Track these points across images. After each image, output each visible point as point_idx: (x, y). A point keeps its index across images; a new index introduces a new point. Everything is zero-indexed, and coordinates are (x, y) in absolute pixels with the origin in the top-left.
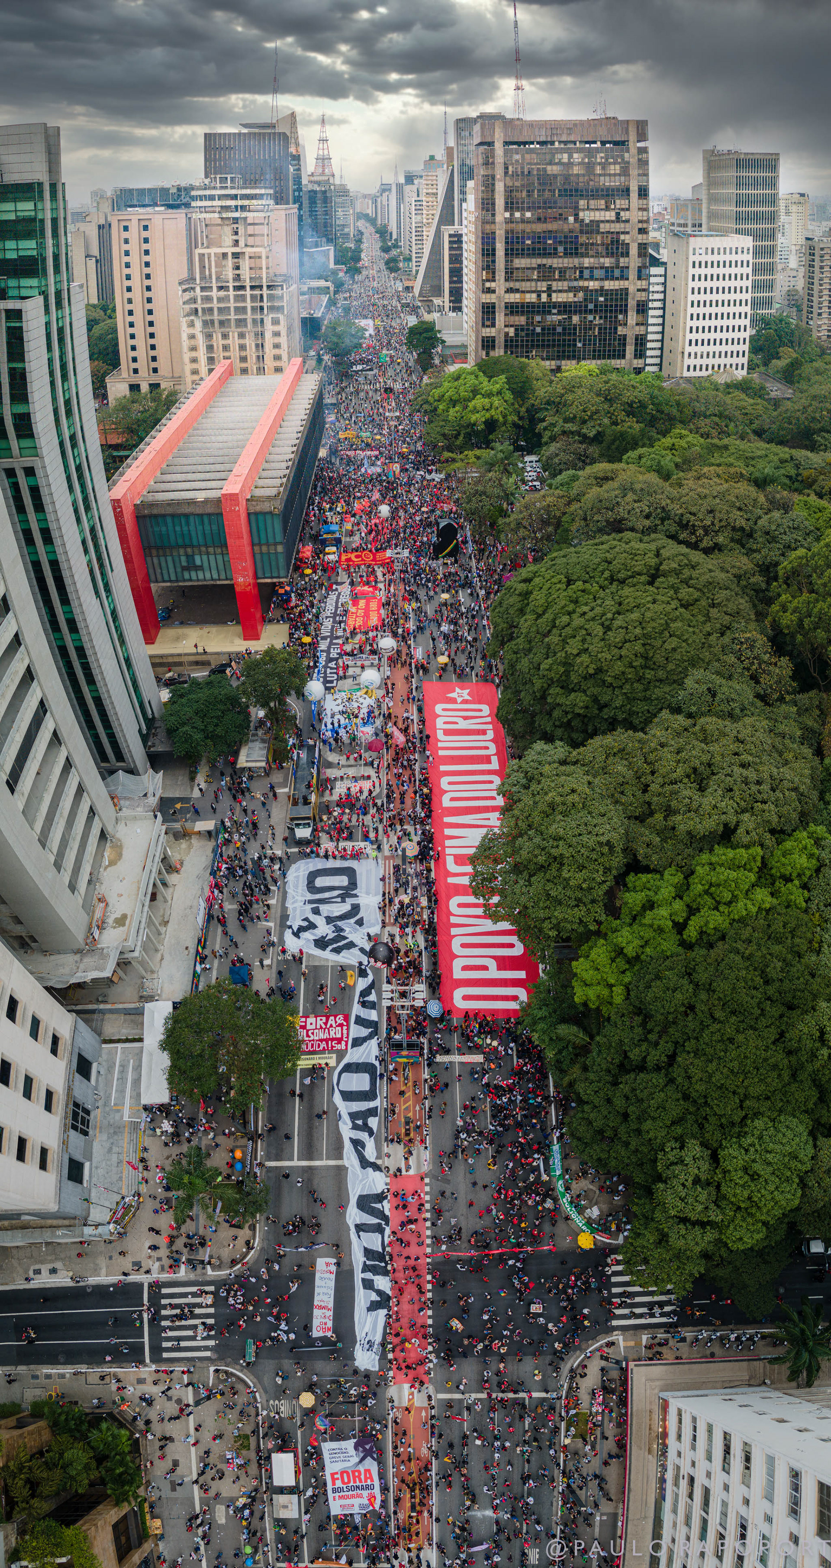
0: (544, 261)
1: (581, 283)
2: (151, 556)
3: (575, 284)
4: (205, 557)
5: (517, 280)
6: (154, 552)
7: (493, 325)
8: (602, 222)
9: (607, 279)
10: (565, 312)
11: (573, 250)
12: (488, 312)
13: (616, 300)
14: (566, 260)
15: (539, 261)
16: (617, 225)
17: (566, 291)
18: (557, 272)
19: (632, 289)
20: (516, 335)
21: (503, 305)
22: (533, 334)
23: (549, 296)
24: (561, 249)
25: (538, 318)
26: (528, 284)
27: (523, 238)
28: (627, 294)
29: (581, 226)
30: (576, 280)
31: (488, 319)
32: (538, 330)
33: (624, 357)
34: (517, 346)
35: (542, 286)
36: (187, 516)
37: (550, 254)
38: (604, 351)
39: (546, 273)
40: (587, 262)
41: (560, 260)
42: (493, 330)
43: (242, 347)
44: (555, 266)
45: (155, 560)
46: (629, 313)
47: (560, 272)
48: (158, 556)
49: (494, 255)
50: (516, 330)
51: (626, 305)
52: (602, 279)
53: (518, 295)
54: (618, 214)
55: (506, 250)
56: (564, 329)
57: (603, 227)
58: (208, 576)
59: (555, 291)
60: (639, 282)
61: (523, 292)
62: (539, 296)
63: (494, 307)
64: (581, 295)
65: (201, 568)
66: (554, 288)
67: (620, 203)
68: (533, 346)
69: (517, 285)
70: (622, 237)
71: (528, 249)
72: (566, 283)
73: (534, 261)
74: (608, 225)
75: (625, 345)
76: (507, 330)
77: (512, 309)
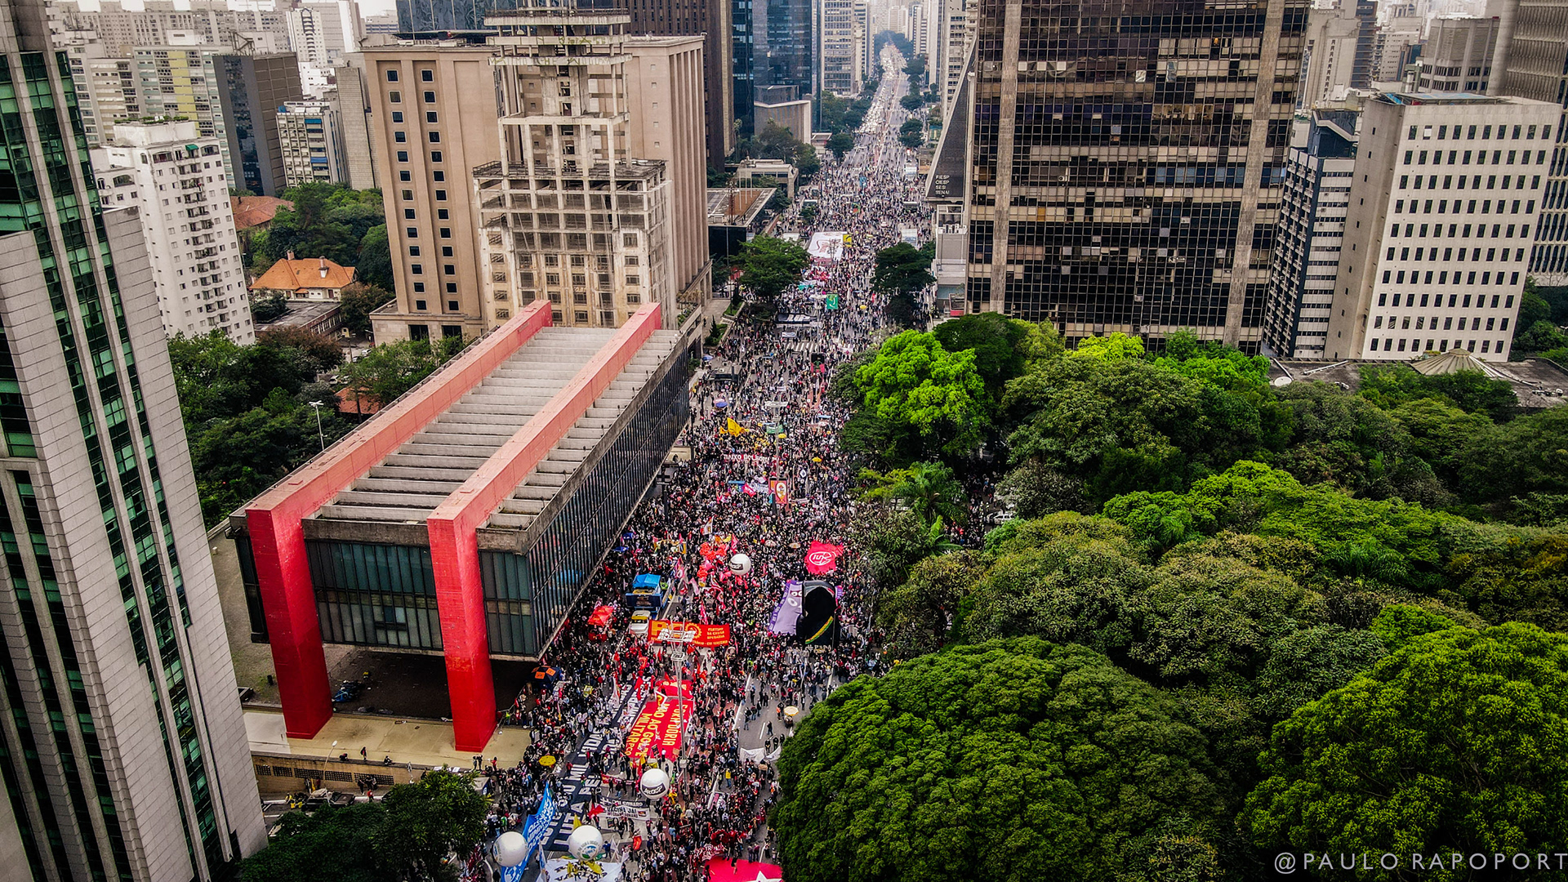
0: (1084, 151)
1: (1149, 192)
2: (328, 603)
3: (1139, 192)
4: (411, 612)
5: (1034, 184)
6: (332, 596)
7: (988, 260)
8: (1201, 80)
9: (1199, 185)
10: (1115, 243)
11: (1140, 131)
12: (980, 238)
13: (1215, 222)
14: (1124, 150)
15: (1075, 151)
16: (1232, 87)
17: (1119, 205)
18: (1106, 172)
19: (1248, 203)
20: (1027, 278)
21: (1006, 226)
22: (1056, 278)
23: (1089, 212)
24: (1116, 130)
25: (1067, 251)
26: (1053, 191)
27: (1049, 109)
28: (1236, 213)
29: (1159, 87)
30: (1140, 185)
31: (979, 250)
32: (1066, 270)
33: (1222, 323)
34: (1026, 297)
35: (1078, 194)
36: (386, 546)
37: (1095, 138)
38: (1185, 311)
39: (1087, 174)
40: (1163, 154)
41: (1114, 150)
42: (987, 268)
43: (578, 280)
44: (1103, 159)
45: (333, 609)
46: (1239, 247)
47: (1112, 171)
48: (338, 603)
49: (995, 138)
50: (1027, 269)
51: (1234, 233)
52: (1189, 186)
53: (1033, 211)
54: (1234, 66)
55: (1018, 129)
56: (1112, 271)
57: (1201, 91)
58: (415, 641)
59: (1100, 205)
60: (1264, 193)
61: (1042, 204)
62: (1071, 212)
63: (990, 230)
64: (1147, 212)
65: (403, 627)
66: (1098, 200)
67: (1241, 44)
68: (1054, 298)
69: (1033, 192)
70: (1238, 109)
71: (1057, 129)
72: (1120, 191)
73: (1065, 150)
74: (1211, 87)
75: (1225, 302)
76: (1010, 268)
77: (1021, 234)
